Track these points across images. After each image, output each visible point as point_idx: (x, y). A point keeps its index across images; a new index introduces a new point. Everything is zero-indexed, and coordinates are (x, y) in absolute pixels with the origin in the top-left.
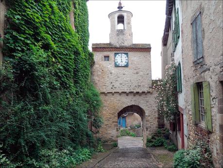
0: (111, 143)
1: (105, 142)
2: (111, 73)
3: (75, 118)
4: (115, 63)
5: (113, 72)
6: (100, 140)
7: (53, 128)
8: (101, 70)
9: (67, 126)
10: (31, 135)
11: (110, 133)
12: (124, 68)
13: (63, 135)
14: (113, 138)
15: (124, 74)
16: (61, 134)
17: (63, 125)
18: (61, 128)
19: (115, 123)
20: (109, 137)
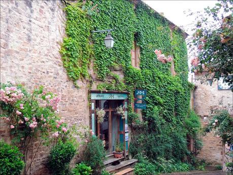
0: (216, 166)
1: (209, 164)
2: (214, 97)
3: (176, 141)
4: (218, 87)
5: (216, 95)
6: (204, 162)
7: (163, 147)
8: (204, 94)
9: (171, 146)
10: (154, 149)
11: (214, 156)
12: (228, 91)
13: (168, 151)
14: (218, 161)
15: (228, 97)
16: (167, 150)
17: (168, 145)
18: (167, 147)
19: (219, 147)
20: (213, 159)
